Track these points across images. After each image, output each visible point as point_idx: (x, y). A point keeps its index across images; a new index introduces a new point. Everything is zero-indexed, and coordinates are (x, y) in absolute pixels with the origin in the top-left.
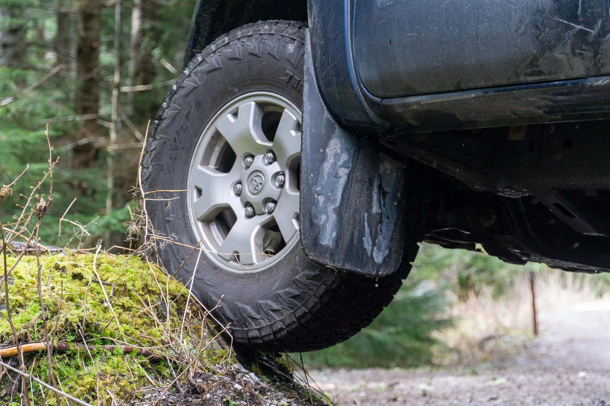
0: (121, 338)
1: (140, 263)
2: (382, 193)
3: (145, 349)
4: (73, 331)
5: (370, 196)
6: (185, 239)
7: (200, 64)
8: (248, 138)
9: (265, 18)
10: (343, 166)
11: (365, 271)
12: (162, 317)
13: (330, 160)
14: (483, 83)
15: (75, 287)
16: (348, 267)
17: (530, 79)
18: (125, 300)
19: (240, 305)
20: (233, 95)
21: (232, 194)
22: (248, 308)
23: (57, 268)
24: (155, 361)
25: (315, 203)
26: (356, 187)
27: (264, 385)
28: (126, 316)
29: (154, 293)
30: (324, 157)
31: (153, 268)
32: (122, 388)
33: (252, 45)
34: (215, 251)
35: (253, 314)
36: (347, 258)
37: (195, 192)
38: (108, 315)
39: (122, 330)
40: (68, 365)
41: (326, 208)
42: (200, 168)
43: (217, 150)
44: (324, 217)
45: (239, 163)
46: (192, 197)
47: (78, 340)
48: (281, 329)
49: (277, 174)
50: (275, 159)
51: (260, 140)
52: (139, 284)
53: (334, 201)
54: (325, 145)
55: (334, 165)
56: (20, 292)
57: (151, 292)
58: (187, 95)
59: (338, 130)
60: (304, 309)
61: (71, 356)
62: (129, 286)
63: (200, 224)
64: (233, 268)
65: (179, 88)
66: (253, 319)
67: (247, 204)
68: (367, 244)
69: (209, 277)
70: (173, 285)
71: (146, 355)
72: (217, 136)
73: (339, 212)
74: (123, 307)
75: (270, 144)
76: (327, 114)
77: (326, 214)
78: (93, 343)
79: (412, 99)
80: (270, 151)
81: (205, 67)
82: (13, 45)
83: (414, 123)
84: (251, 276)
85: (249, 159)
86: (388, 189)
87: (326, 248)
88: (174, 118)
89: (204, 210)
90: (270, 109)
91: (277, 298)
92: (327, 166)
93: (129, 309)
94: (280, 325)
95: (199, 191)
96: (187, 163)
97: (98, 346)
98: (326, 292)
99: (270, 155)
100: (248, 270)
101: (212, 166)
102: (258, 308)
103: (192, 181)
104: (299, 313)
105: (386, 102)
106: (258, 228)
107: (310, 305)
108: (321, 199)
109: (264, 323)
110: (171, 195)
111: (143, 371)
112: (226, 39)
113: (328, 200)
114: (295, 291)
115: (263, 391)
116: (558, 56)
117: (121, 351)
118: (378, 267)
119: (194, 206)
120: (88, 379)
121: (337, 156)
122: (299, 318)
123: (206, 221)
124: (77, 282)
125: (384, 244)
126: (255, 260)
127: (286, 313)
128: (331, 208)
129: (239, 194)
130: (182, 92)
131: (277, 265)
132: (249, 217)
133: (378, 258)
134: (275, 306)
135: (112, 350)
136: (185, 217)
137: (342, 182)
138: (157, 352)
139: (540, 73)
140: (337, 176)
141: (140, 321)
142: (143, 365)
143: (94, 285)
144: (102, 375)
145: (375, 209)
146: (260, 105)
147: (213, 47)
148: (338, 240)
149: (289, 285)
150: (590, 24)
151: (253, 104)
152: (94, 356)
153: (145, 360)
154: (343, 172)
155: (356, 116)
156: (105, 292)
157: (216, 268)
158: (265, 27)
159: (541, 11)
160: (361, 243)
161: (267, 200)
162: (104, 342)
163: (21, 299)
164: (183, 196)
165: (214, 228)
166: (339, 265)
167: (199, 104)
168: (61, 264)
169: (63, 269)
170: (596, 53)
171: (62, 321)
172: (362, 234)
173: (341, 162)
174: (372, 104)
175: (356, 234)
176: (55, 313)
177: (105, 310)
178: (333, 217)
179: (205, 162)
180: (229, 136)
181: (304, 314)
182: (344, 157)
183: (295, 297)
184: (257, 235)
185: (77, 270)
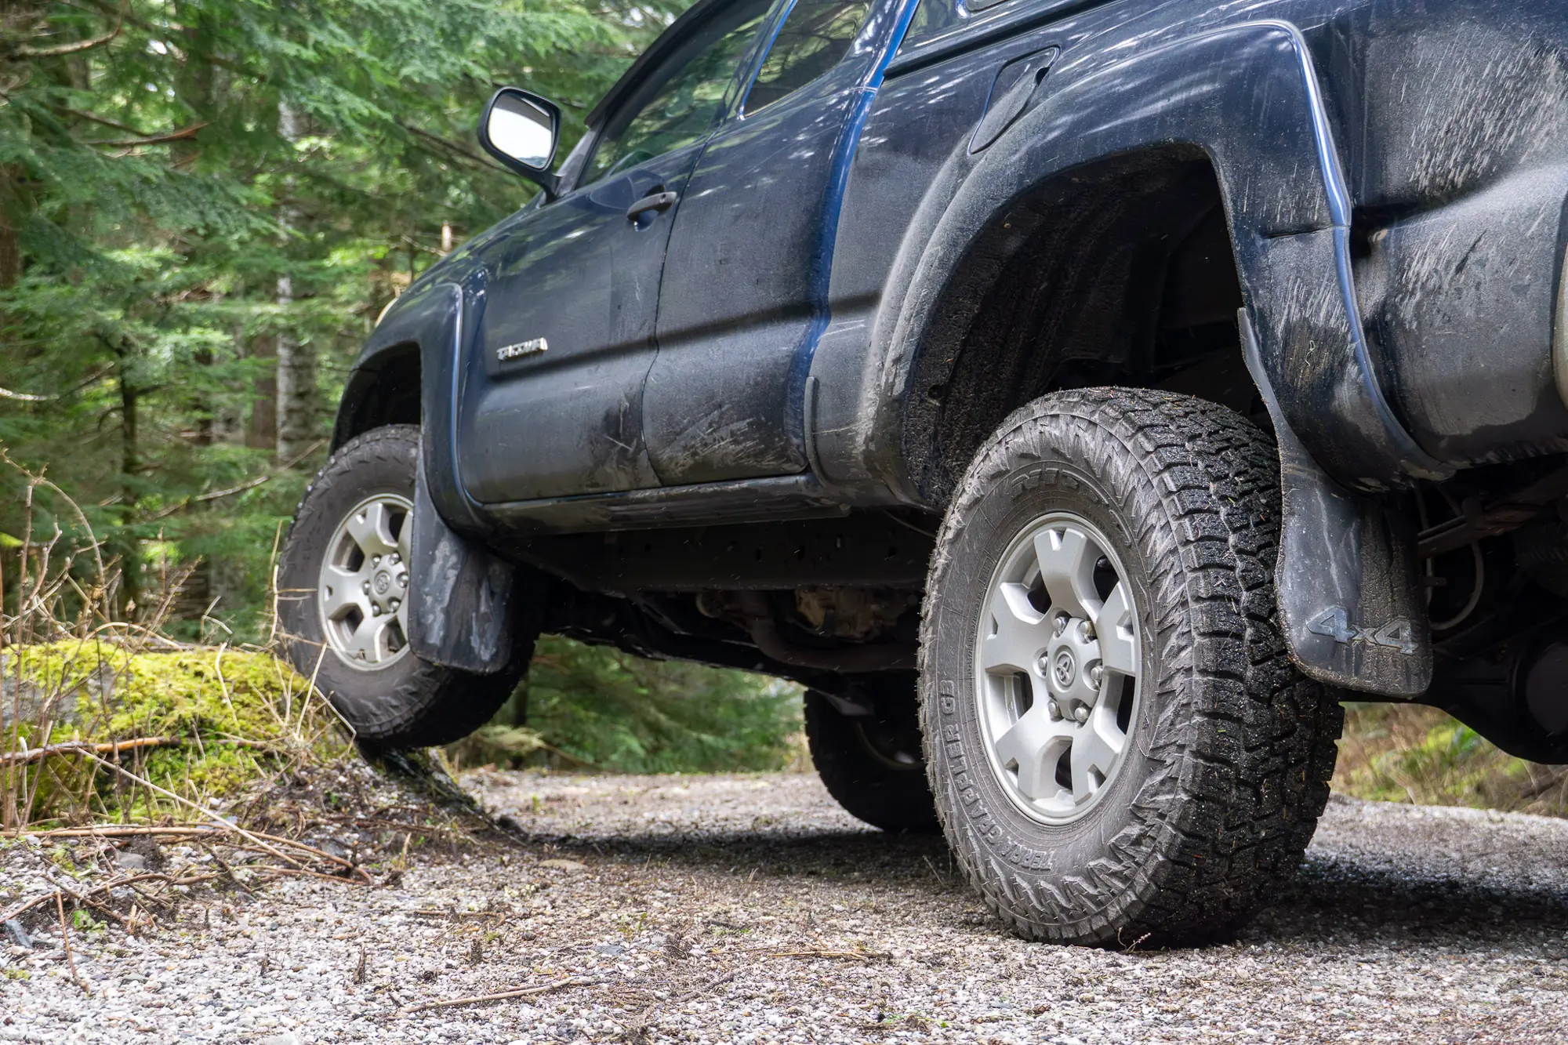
0: (236, 734)
1: (268, 661)
2: (492, 594)
3: (260, 743)
4: (186, 727)
5: (478, 597)
6: (315, 637)
7: (333, 466)
8: (375, 540)
9: (393, 422)
10: (453, 567)
11: (471, 669)
12: (282, 713)
13: (439, 562)
14: (557, 493)
15: (196, 684)
16: (455, 664)
17: (591, 490)
18: (246, 697)
19: (362, 701)
20: (362, 497)
21: (361, 592)
22: (370, 704)
23: (180, 665)
24: (269, 756)
25: (423, 603)
26: (464, 588)
27: (379, 778)
28: (243, 712)
29: (277, 689)
30: (433, 559)
31: (279, 665)
32: (231, 782)
33: (379, 448)
34: (343, 649)
35: (374, 709)
36: (455, 656)
37: (327, 592)
38: (225, 712)
39: (238, 725)
40: (181, 759)
41: (433, 607)
42: (332, 568)
43: (349, 550)
44: (431, 617)
45: (367, 563)
46: (324, 596)
47: (191, 735)
48: (399, 726)
49: (401, 574)
50: (400, 559)
51: (386, 541)
52: (261, 681)
53: (441, 602)
54: (435, 547)
55: (443, 567)
56: (139, 689)
57: (273, 689)
58: (320, 496)
59: (447, 533)
60: (421, 706)
61: (184, 751)
62: (251, 683)
63: (330, 623)
64: (360, 665)
65: (314, 489)
66: (375, 715)
67: (374, 603)
68: (475, 642)
69: (335, 673)
70: (296, 681)
71: (261, 749)
72: (348, 537)
73: (447, 612)
74: (242, 703)
75: (395, 545)
76: (437, 518)
77: (434, 613)
78: (207, 738)
79: (506, 506)
80: (396, 551)
81: (337, 469)
82: (300, 410)
83: (513, 527)
84: (375, 673)
85: (377, 560)
86: (497, 590)
87: (433, 646)
88: (307, 518)
89: (335, 609)
90: (397, 511)
91: (396, 695)
92: (436, 568)
93: (248, 705)
94: (398, 721)
95: (330, 590)
96: (319, 563)
97: (213, 741)
98: (440, 689)
99: (395, 556)
100: (373, 668)
101: (344, 566)
102: (378, 705)
103: (323, 580)
104: (416, 709)
105: (487, 507)
106: (382, 627)
107: (426, 701)
108: (429, 599)
109: (384, 719)
110: (303, 594)
111: (254, 764)
112: (357, 442)
113: (436, 600)
114: (413, 689)
115: (376, 785)
116: (609, 470)
117: (235, 746)
118: (486, 664)
119: (325, 604)
120: (198, 773)
121: (446, 558)
122: (417, 714)
123: (337, 619)
124: (199, 679)
125: (491, 643)
126: (379, 658)
127: (405, 709)
128: (438, 608)
129: (367, 593)
130: (316, 494)
131: (397, 663)
132: (376, 615)
133: (486, 656)
134: (394, 702)
135: (225, 745)
136: (316, 616)
137: (451, 582)
138: (272, 747)
139: (596, 485)
140: (446, 578)
141: (258, 717)
142: (257, 759)
143: (213, 682)
144: (214, 768)
145: (483, 609)
146: (388, 507)
147: (345, 450)
148: (445, 639)
149: (407, 682)
150: (628, 442)
151: (380, 506)
152: (206, 751)
153: (259, 754)
154: (452, 574)
155: (461, 520)
156: (225, 689)
157: (343, 665)
158: (392, 431)
159: (594, 429)
160: (468, 641)
161: (392, 599)
162: (218, 737)
163: (139, 695)
164: (315, 595)
165: (345, 627)
166: (446, 663)
167: (331, 506)
168: (185, 662)
169: (186, 667)
170: (634, 468)
171: (176, 717)
172: (469, 633)
173: (450, 563)
174: (475, 508)
175: (464, 633)
176: (170, 709)
177: (224, 706)
178: (441, 617)
179: (337, 561)
180: (358, 537)
181: (421, 710)
182: (454, 559)
183: (412, 694)
184: (383, 632)
185: (199, 668)
